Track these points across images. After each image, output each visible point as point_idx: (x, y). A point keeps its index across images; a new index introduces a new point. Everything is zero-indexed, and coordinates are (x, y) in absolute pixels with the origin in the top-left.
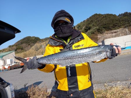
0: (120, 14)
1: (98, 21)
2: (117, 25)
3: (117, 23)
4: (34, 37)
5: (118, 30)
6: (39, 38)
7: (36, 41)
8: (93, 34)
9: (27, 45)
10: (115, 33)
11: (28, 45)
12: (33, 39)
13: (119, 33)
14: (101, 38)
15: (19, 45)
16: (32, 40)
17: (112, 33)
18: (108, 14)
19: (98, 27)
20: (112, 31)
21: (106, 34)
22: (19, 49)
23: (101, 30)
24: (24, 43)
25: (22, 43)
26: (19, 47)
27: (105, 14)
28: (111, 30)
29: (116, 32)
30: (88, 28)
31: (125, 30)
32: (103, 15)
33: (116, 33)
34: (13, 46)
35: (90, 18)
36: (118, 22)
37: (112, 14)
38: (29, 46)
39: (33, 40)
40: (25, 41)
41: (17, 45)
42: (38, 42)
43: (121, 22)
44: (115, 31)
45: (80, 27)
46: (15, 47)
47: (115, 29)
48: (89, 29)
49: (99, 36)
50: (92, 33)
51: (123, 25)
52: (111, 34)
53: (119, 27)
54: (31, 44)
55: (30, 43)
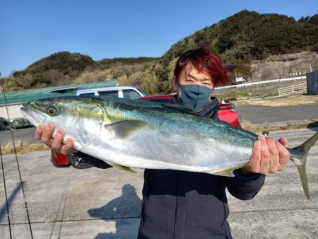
0: (303, 17)
1: (253, 29)
2: (296, 42)
3: (296, 39)
4: (79, 54)
5: (298, 55)
6: (91, 58)
7: (85, 67)
8: (240, 59)
9: (62, 74)
10: (291, 62)
11: (65, 74)
12: (76, 59)
13: (299, 61)
14: (258, 70)
15: (39, 72)
16: (73, 61)
17: (284, 61)
18: (277, 15)
19: (252, 45)
20: (285, 56)
21: (271, 62)
22: (42, 82)
23: (261, 53)
24: (52, 68)
25: (47, 68)
26: (41, 76)
27: (268, 15)
28: (283, 53)
29: (292, 59)
30: (225, 43)
31: (314, 56)
32: (263, 16)
33: (294, 62)
34: (24, 73)
35: (231, 19)
36: (300, 36)
37: (286, 16)
38: (67, 77)
39: (77, 62)
40: (55, 62)
41: (34, 73)
42: (88, 67)
43: (307, 38)
44: (291, 56)
45: (202, 39)
46: (30, 77)
47: (292, 52)
48: (230, 45)
49: (253, 66)
50: (237, 58)
51: (309, 44)
52: (281, 63)
53: (301, 47)
54: (71, 73)
55: (70, 68)
